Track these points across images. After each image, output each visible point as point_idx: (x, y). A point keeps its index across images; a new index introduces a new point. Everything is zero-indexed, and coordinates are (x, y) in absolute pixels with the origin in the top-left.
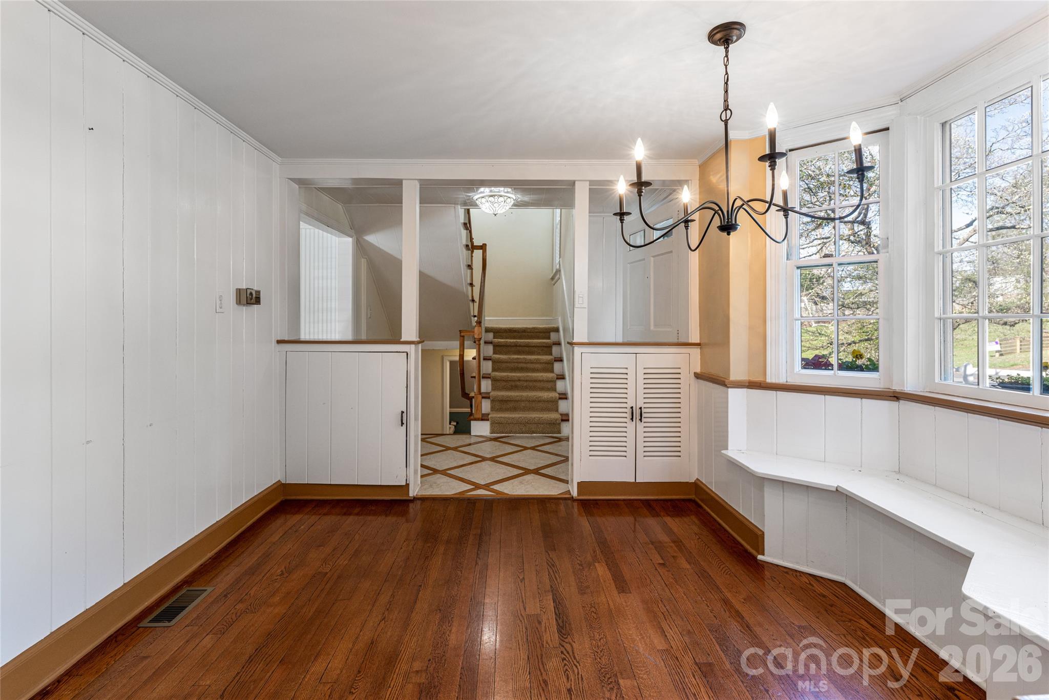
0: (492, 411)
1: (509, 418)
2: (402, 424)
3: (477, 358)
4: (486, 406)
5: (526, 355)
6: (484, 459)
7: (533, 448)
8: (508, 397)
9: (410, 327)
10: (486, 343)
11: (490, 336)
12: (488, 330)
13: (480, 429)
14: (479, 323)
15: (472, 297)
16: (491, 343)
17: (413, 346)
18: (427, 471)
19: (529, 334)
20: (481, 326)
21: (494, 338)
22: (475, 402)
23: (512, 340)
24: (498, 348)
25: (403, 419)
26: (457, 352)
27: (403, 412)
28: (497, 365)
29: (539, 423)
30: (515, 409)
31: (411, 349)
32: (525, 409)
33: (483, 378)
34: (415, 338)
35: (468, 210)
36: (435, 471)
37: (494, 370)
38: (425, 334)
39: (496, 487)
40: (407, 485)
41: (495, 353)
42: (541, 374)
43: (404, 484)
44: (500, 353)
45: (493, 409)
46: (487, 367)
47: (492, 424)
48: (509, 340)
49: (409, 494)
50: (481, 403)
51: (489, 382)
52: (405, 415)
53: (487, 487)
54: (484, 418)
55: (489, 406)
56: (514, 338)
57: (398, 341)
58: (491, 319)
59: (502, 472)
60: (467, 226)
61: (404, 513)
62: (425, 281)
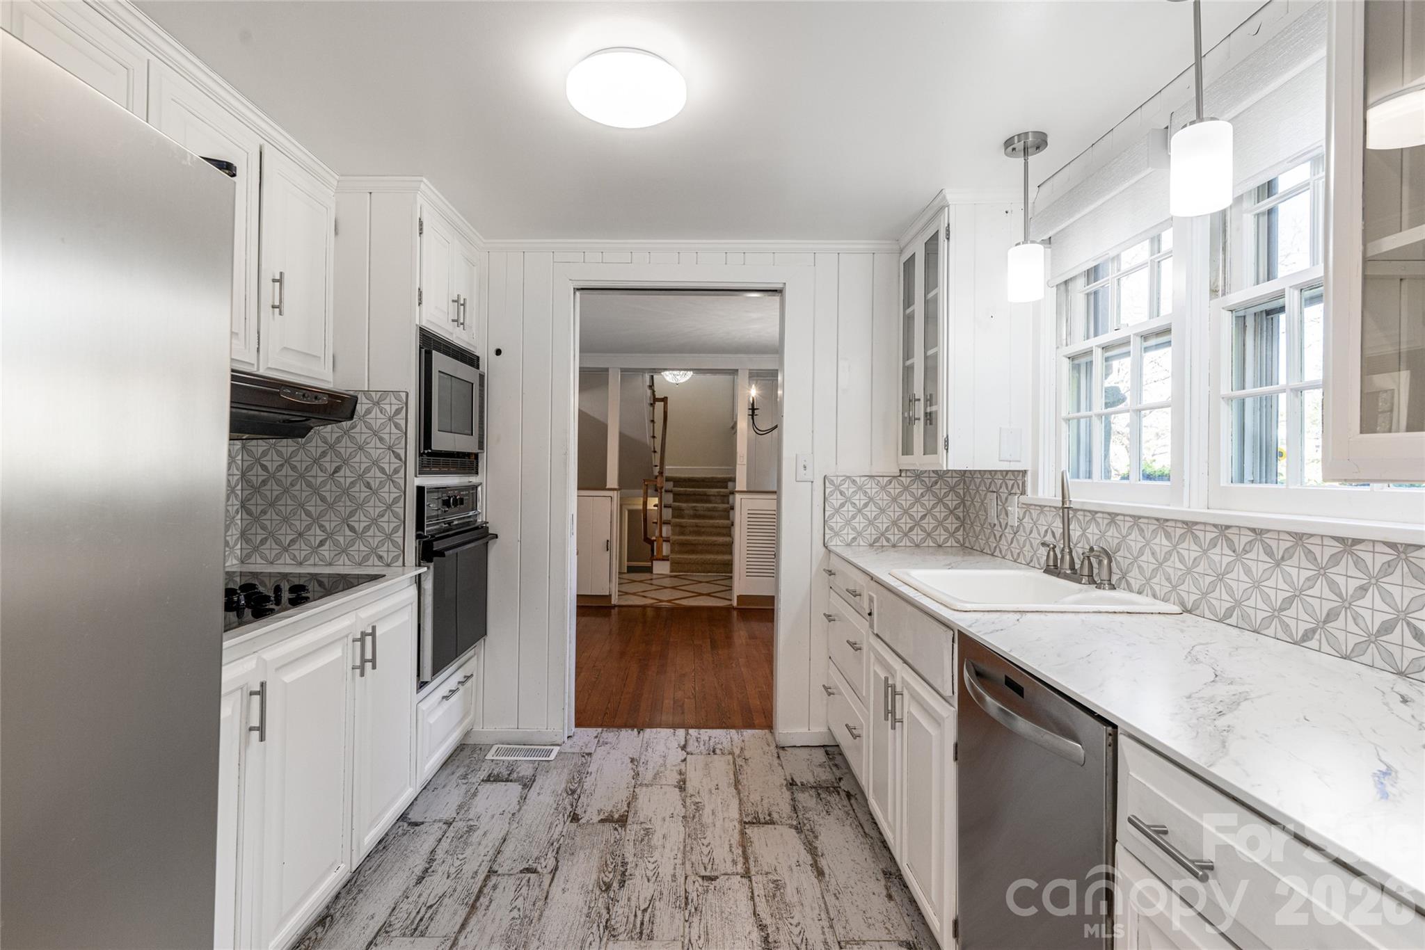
0: (671, 553)
1: (687, 559)
2: (608, 550)
3: (659, 506)
4: (666, 549)
5: (703, 503)
6: (665, 588)
7: (707, 582)
8: (686, 540)
9: (612, 479)
10: (666, 491)
11: (670, 485)
12: (668, 479)
13: (661, 568)
14: (661, 473)
15: (654, 448)
16: (671, 491)
17: (616, 492)
18: (621, 593)
19: (708, 484)
20: (662, 476)
21: (674, 487)
22: (657, 544)
23: (691, 489)
24: (677, 496)
25: (608, 546)
26: (641, 500)
27: (608, 541)
28: (678, 513)
29: (713, 563)
30: (693, 552)
31: (615, 494)
32: (701, 552)
33: (664, 523)
34: (616, 486)
35: (652, 376)
36: (627, 593)
37: (673, 517)
38: (624, 483)
39: (677, 602)
40: (610, 595)
41: (674, 501)
42: (718, 521)
43: (608, 594)
44: (679, 502)
45: (672, 551)
46: (668, 514)
47: (671, 564)
48: (688, 489)
49: (611, 602)
50: (662, 545)
51: (669, 527)
52: (609, 543)
53: (669, 601)
54: (665, 559)
55: (669, 548)
56: (693, 487)
57: (604, 488)
58: (671, 469)
59: (678, 594)
60: (651, 387)
61: (608, 615)
62: (624, 440)
